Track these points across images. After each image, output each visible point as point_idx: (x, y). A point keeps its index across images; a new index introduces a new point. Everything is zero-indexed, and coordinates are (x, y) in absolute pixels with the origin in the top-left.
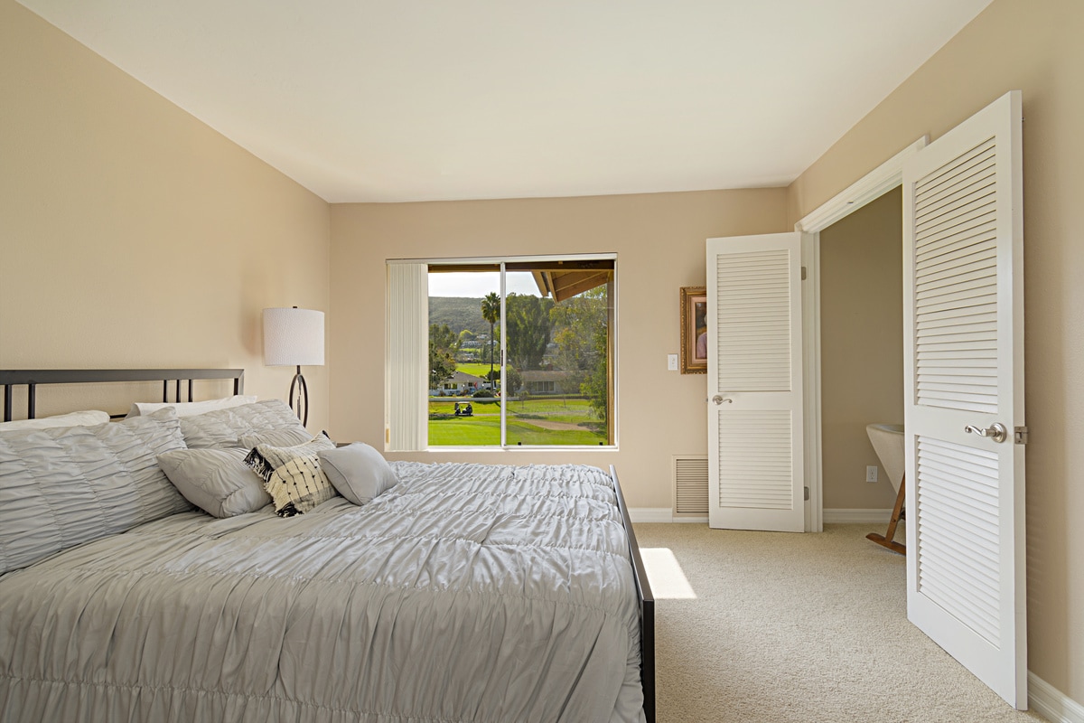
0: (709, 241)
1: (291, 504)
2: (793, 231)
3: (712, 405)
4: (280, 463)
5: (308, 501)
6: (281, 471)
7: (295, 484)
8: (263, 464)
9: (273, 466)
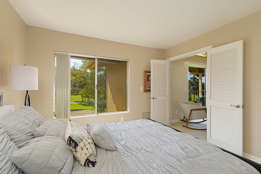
0: (151, 60)
1: (87, 159)
2: (166, 60)
3: (152, 100)
4: (80, 141)
5: (93, 155)
6: (81, 145)
7: (87, 149)
8: (74, 143)
9: (78, 143)
